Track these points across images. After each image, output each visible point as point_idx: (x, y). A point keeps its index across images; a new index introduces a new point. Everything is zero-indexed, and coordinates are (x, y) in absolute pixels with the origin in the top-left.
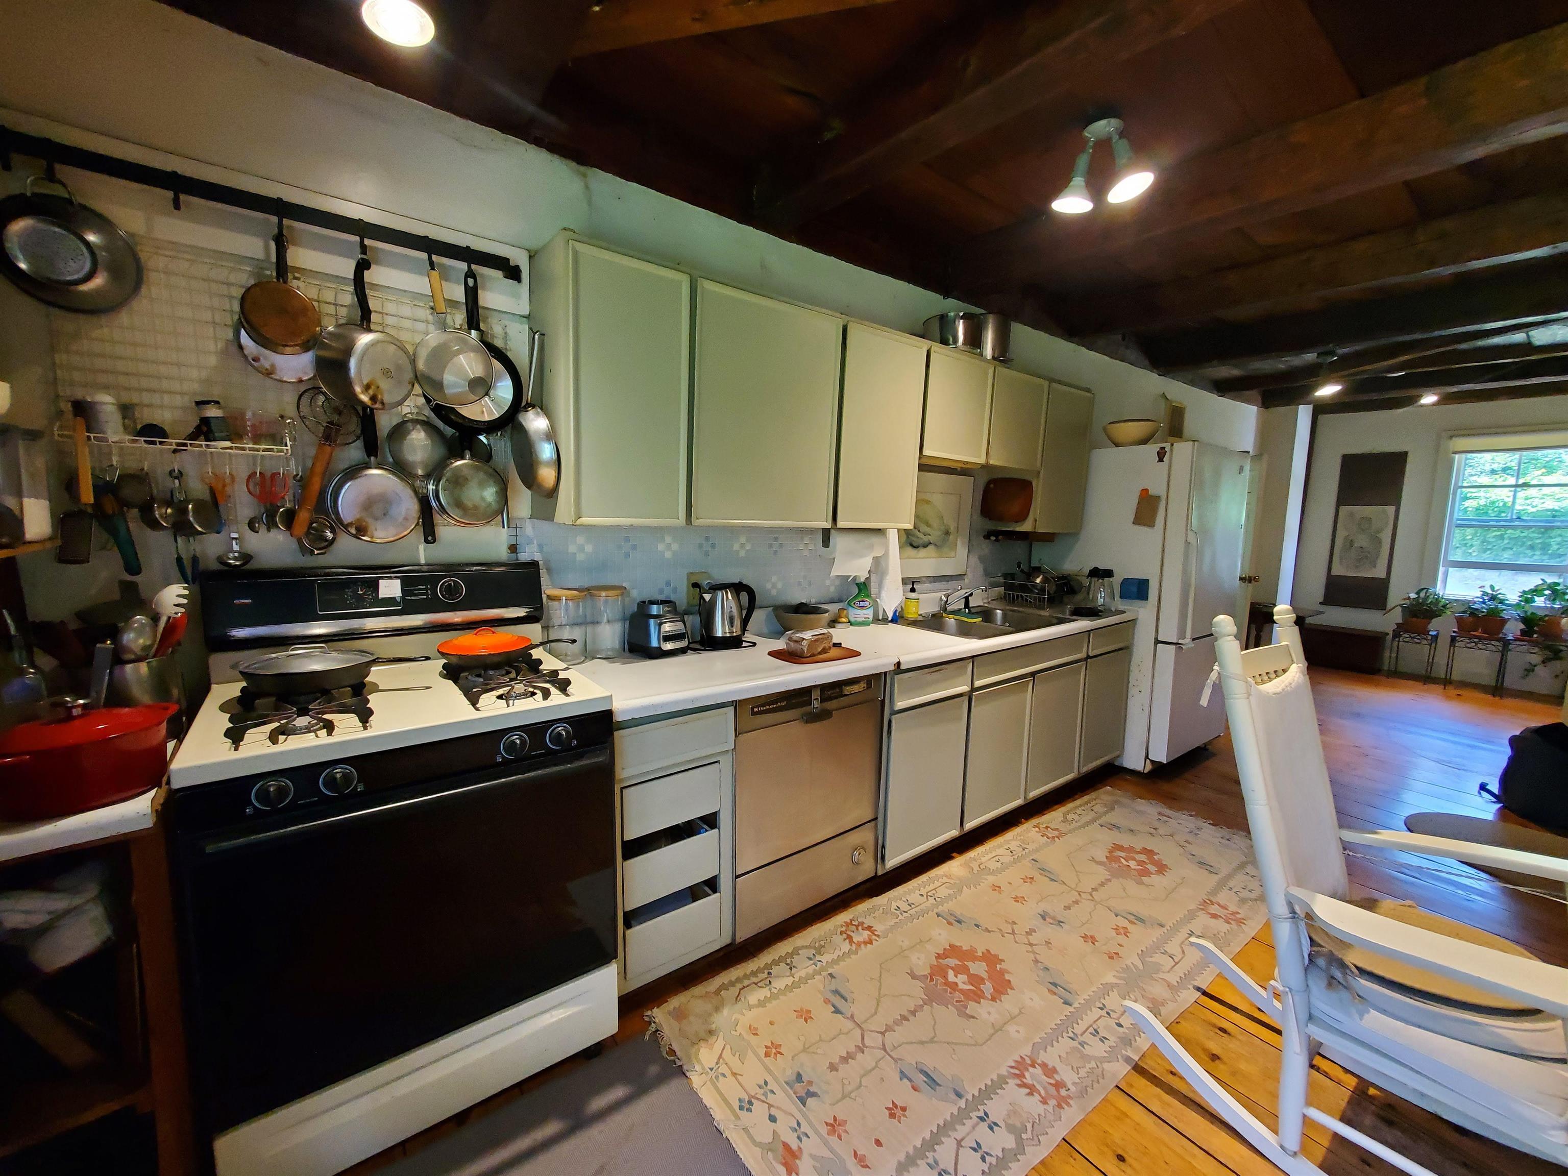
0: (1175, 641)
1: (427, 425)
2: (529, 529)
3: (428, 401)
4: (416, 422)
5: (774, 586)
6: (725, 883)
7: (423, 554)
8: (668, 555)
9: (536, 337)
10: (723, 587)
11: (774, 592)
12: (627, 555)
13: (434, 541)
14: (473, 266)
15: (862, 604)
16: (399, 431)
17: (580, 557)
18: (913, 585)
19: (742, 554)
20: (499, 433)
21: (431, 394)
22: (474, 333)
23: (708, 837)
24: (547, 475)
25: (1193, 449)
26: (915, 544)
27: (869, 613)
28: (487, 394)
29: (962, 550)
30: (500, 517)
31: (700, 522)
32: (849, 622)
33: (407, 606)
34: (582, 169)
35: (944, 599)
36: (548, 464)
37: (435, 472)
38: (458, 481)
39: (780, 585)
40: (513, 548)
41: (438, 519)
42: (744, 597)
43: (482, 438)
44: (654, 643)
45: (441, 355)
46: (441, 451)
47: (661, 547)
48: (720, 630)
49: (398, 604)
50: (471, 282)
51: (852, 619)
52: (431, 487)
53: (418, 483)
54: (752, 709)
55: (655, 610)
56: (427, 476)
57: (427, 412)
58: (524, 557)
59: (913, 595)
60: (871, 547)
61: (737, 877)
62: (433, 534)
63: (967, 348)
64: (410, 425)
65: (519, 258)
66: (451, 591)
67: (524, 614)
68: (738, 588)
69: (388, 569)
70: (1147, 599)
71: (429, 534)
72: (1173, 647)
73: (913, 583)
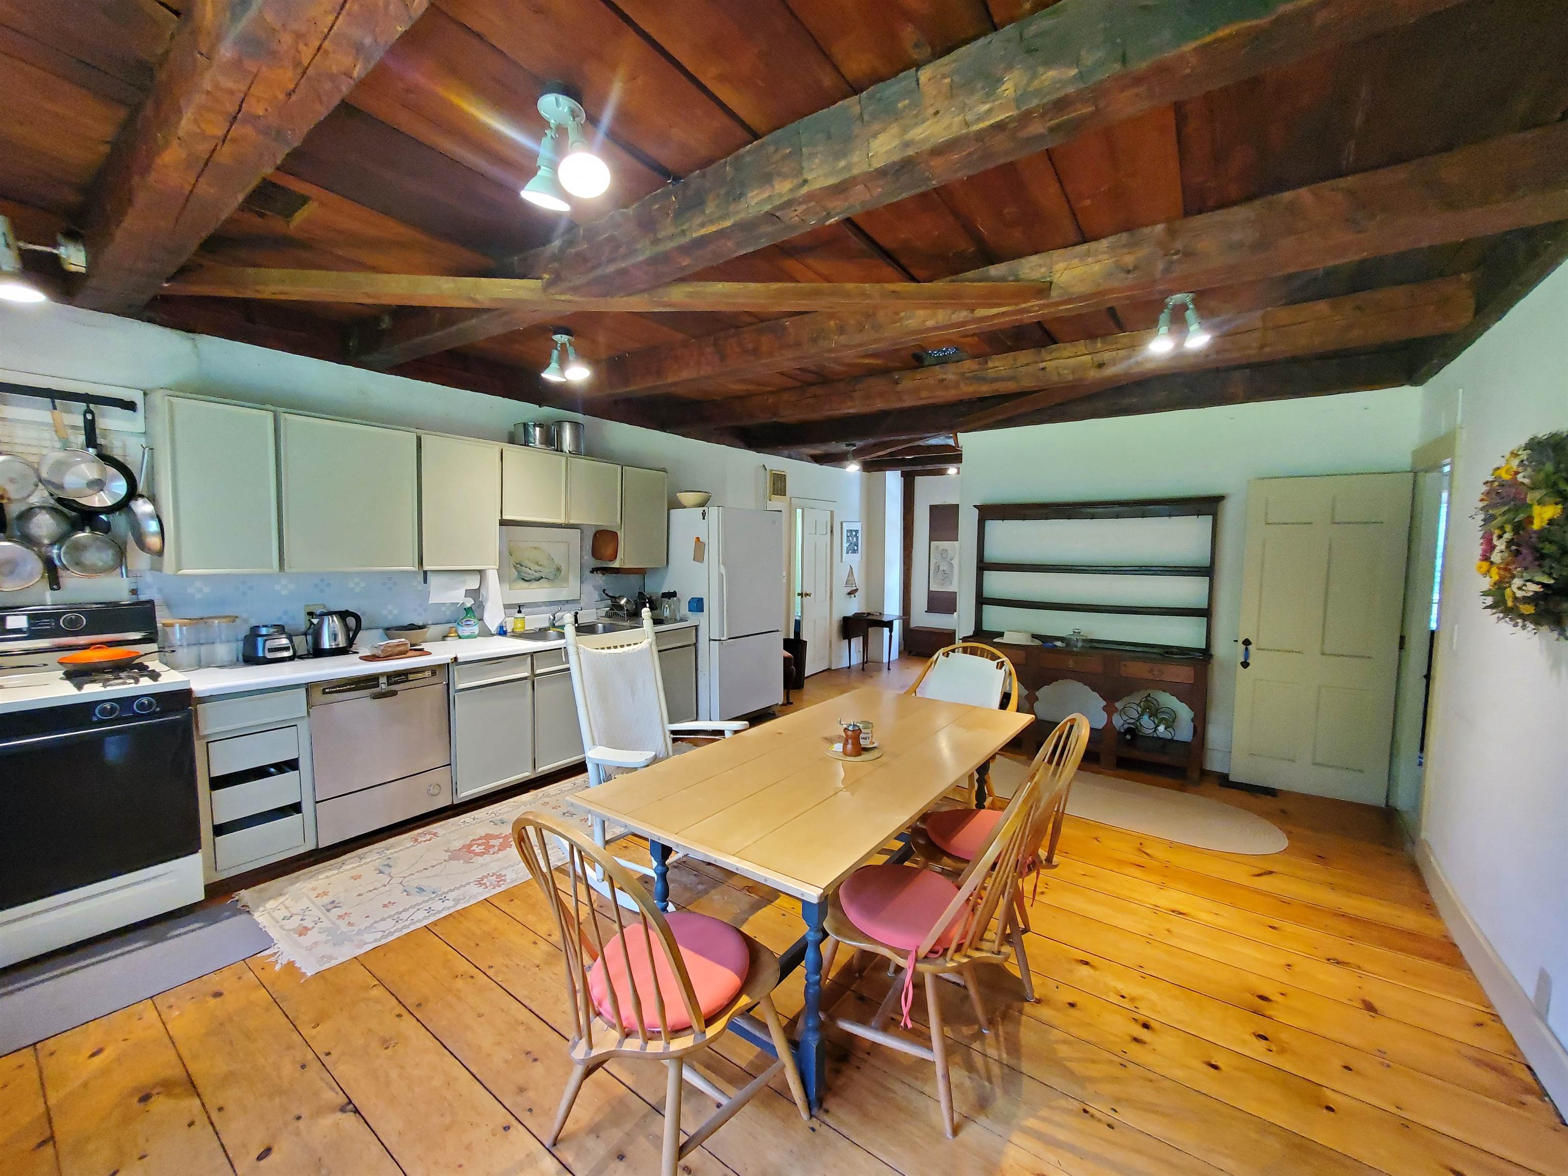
0: (718, 639)
1: (52, 510)
2: (149, 577)
3: (51, 495)
4: (41, 508)
5: (390, 612)
6: (307, 807)
7: (49, 599)
8: (284, 592)
9: (146, 451)
10: (330, 613)
11: (390, 617)
12: (244, 594)
13: (59, 588)
14: (91, 406)
15: (468, 623)
16: (27, 514)
17: (198, 596)
18: (520, 608)
19: (357, 590)
20: (118, 513)
21: (53, 491)
22: (91, 450)
23: (290, 776)
24: (154, 541)
25: (719, 513)
26: (526, 579)
27: (476, 629)
28: (102, 490)
29: (574, 583)
30: (118, 570)
31: (293, 570)
32: (458, 635)
33: (33, 633)
34: (191, 335)
35: (552, 617)
36: (153, 534)
37: (59, 540)
38: (79, 548)
39: (395, 612)
40: (134, 592)
41: (61, 572)
42: (351, 621)
43: (103, 517)
44: (260, 654)
45: (61, 466)
46: (65, 527)
47: (277, 587)
48: (326, 644)
49: (24, 633)
50: (89, 417)
51: (460, 634)
52: (55, 551)
53: (43, 549)
54: (324, 690)
55: (264, 631)
56: (52, 544)
57: (52, 501)
58: (143, 597)
59: (520, 615)
60: (464, 582)
61: (317, 802)
62: (58, 584)
63: (543, 446)
64: (37, 510)
65: (136, 397)
66: (71, 622)
67: (140, 637)
68: (343, 615)
69: (13, 609)
70: (703, 611)
71: (54, 582)
72: (717, 642)
73: (520, 607)
